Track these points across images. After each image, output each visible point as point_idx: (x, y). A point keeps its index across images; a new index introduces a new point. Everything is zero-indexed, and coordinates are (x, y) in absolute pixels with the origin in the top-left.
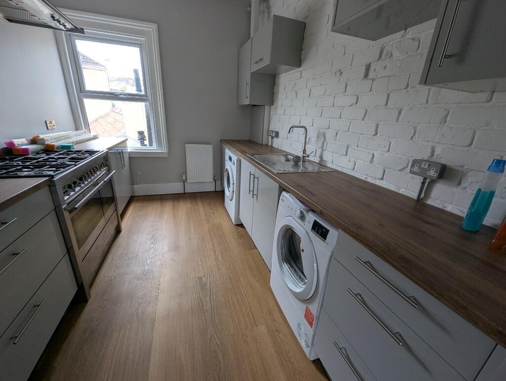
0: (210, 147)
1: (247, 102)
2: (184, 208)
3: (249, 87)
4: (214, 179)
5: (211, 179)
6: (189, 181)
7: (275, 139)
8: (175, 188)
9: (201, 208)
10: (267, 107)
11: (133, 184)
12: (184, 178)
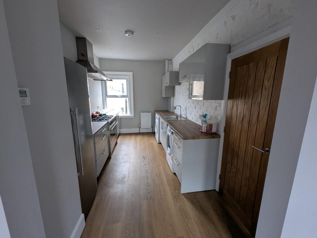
0: (150, 114)
1: (164, 96)
2: (139, 138)
3: (164, 91)
4: (152, 127)
5: (150, 127)
6: (141, 127)
7: (175, 110)
8: (136, 130)
9: (146, 138)
10: (172, 98)
11: (120, 129)
12: (140, 126)
